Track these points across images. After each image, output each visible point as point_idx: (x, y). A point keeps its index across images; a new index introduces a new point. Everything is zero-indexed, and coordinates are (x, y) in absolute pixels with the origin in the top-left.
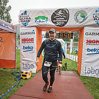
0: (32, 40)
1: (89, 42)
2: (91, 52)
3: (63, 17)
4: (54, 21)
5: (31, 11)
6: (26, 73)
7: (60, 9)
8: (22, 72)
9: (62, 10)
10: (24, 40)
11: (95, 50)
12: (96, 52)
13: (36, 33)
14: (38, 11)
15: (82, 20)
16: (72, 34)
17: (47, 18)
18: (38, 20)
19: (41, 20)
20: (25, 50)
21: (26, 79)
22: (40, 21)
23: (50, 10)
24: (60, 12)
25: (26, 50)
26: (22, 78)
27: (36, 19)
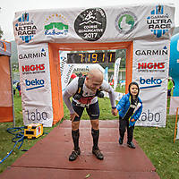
0: (41, 67)
1: (143, 67)
2: (146, 85)
3: (95, 24)
4: (80, 31)
5: (36, 14)
6: (34, 128)
7: (89, 10)
8: (26, 127)
9: (94, 11)
10: (26, 69)
11: (152, 80)
12: (154, 84)
13: (47, 54)
14: (50, 13)
16: (114, 54)
17: (67, 27)
20: (29, 87)
21: (34, 138)
22: (54, 33)
23: (72, 12)
24: (89, 15)
25: (31, 86)
26: (26, 137)
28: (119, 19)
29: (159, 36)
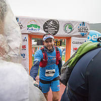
0: (24, 47)
1: (75, 49)
7: (51, 20)
14: (30, 19)
15: (70, 31)
16: (61, 42)
17: (39, 27)
18: (30, 28)
19: (34, 28)
22: (32, 29)
24: (51, 22)
27: (29, 26)
28: (65, 26)
29: (83, 36)
